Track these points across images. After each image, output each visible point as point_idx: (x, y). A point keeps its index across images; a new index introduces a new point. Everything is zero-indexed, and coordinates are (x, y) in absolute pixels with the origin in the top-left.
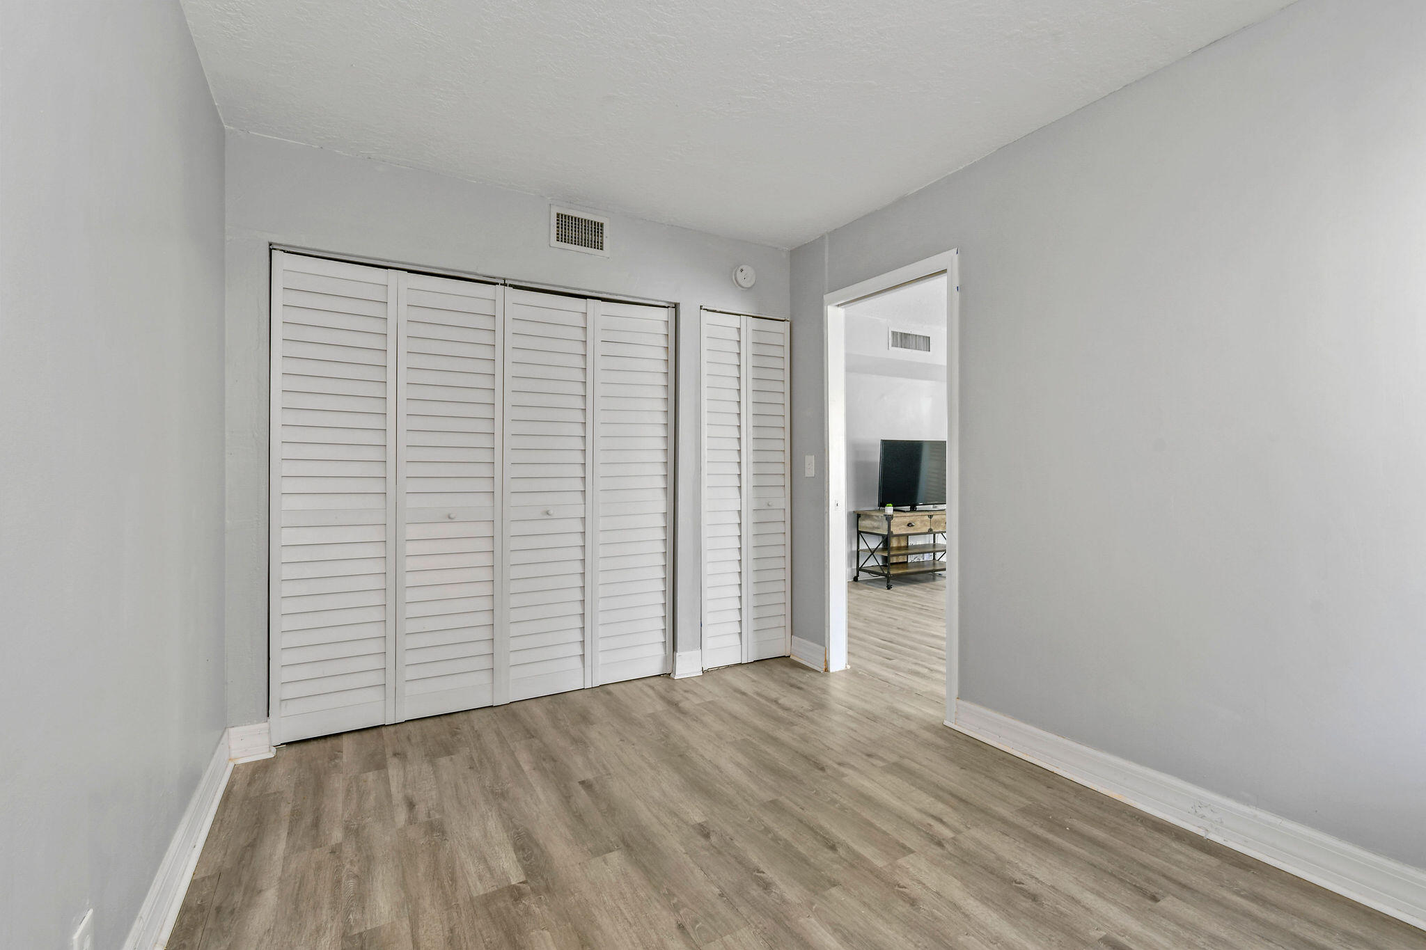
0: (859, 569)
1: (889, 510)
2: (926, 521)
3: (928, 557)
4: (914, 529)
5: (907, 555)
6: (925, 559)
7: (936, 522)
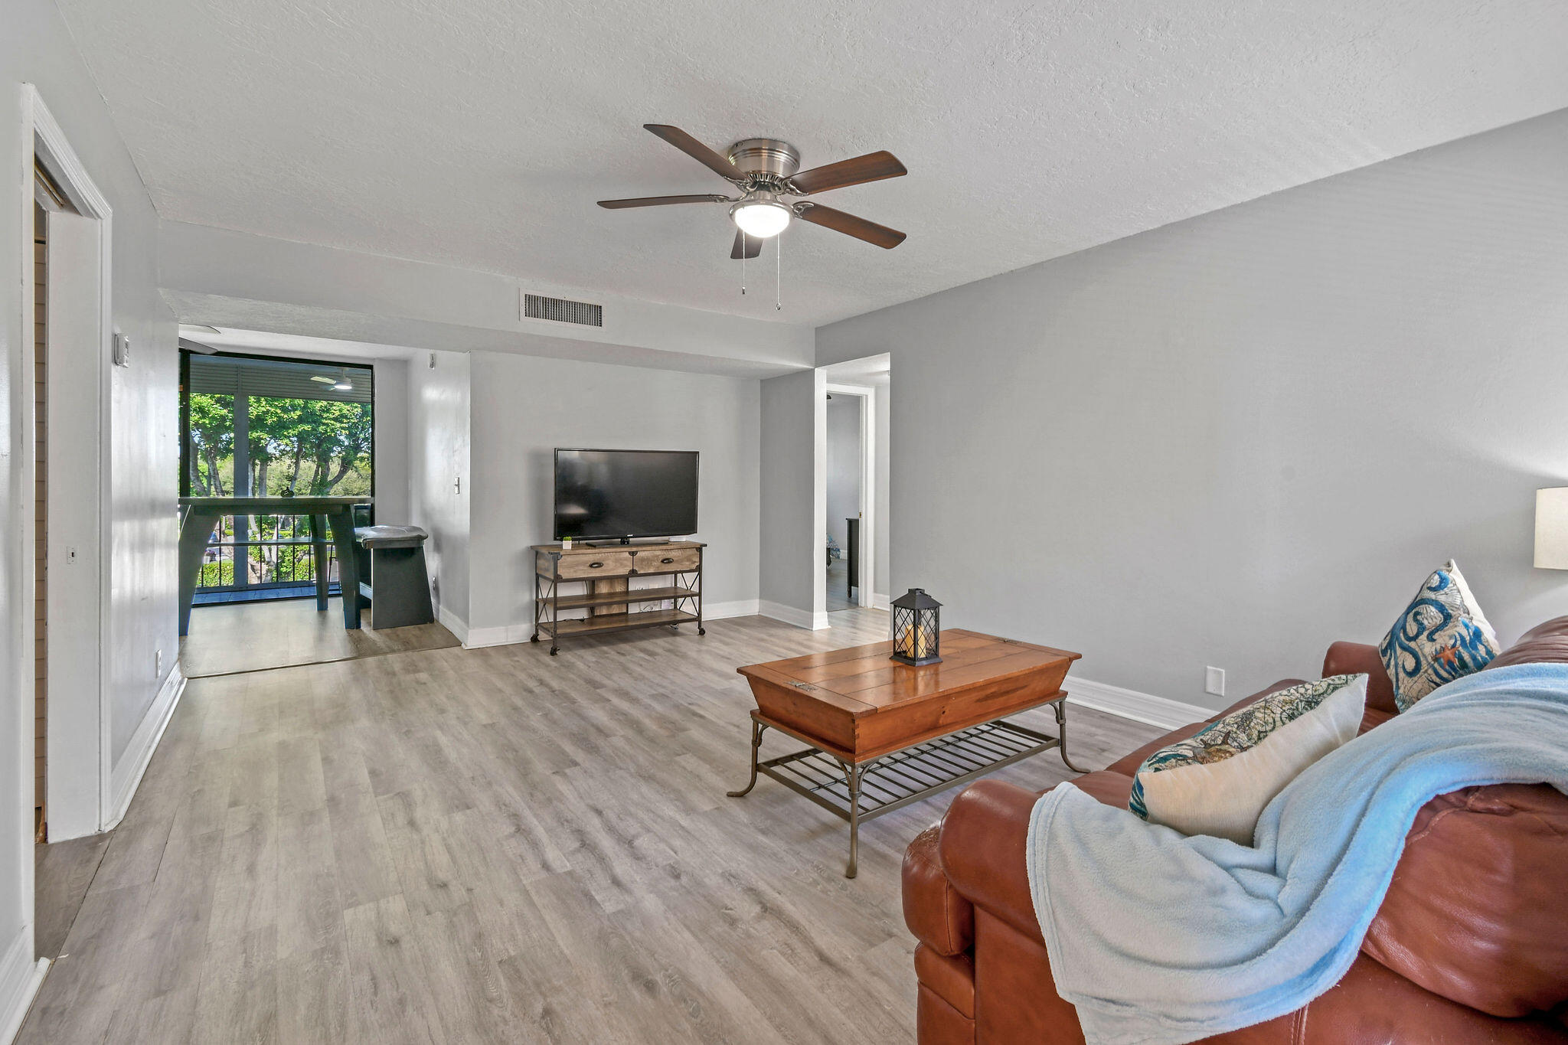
0: (538, 626)
1: (567, 544)
2: (626, 559)
3: (666, 605)
4: (605, 571)
5: (627, 603)
6: (663, 608)
7: (643, 560)
